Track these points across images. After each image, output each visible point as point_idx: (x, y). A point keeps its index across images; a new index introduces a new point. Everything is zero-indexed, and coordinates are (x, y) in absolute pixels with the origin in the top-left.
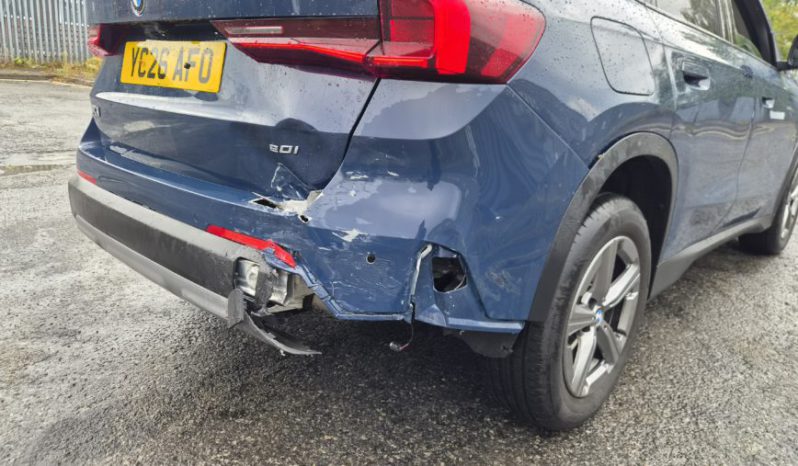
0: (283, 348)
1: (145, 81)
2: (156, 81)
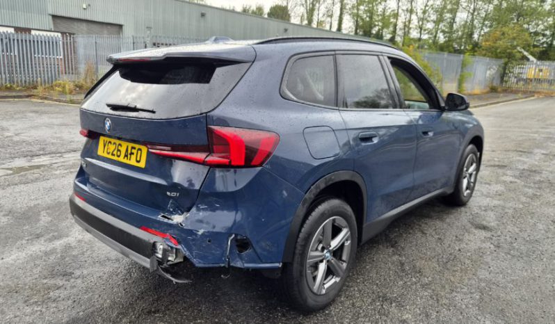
0: (174, 280)
1: (110, 156)
2: (115, 158)
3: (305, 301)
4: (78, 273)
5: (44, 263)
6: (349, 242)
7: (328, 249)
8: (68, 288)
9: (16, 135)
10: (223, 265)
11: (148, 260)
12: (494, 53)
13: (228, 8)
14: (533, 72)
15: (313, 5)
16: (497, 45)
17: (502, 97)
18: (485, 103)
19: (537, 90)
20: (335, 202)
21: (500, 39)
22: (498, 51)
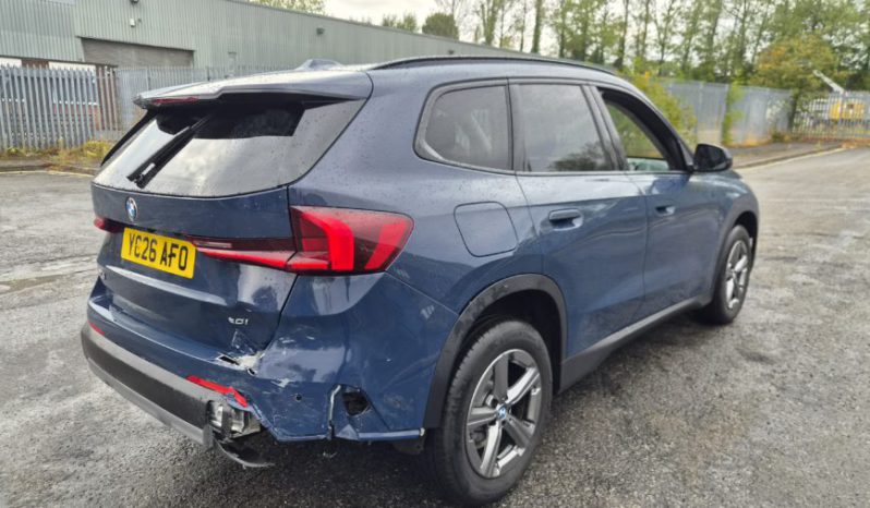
0: (245, 464)
1: (140, 261)
2: (147, 263)
3: (466, 489)
4: (100, 451)
5: (47, 436)
6: (538, 390)
7: (502, 402)
8: (82, 476)
9: (20, 228)
10: (323, 437)
11: (201, 431)
12: (778, 81)
13: (360, 20)
14: (839, 109)
15: (494, 13)
16: (781, 68)
17: (791, 149)
18: (763, 160)
19: (846, 137)
20: (513, 327)
21: (787, 59)
22: (784, 77)
